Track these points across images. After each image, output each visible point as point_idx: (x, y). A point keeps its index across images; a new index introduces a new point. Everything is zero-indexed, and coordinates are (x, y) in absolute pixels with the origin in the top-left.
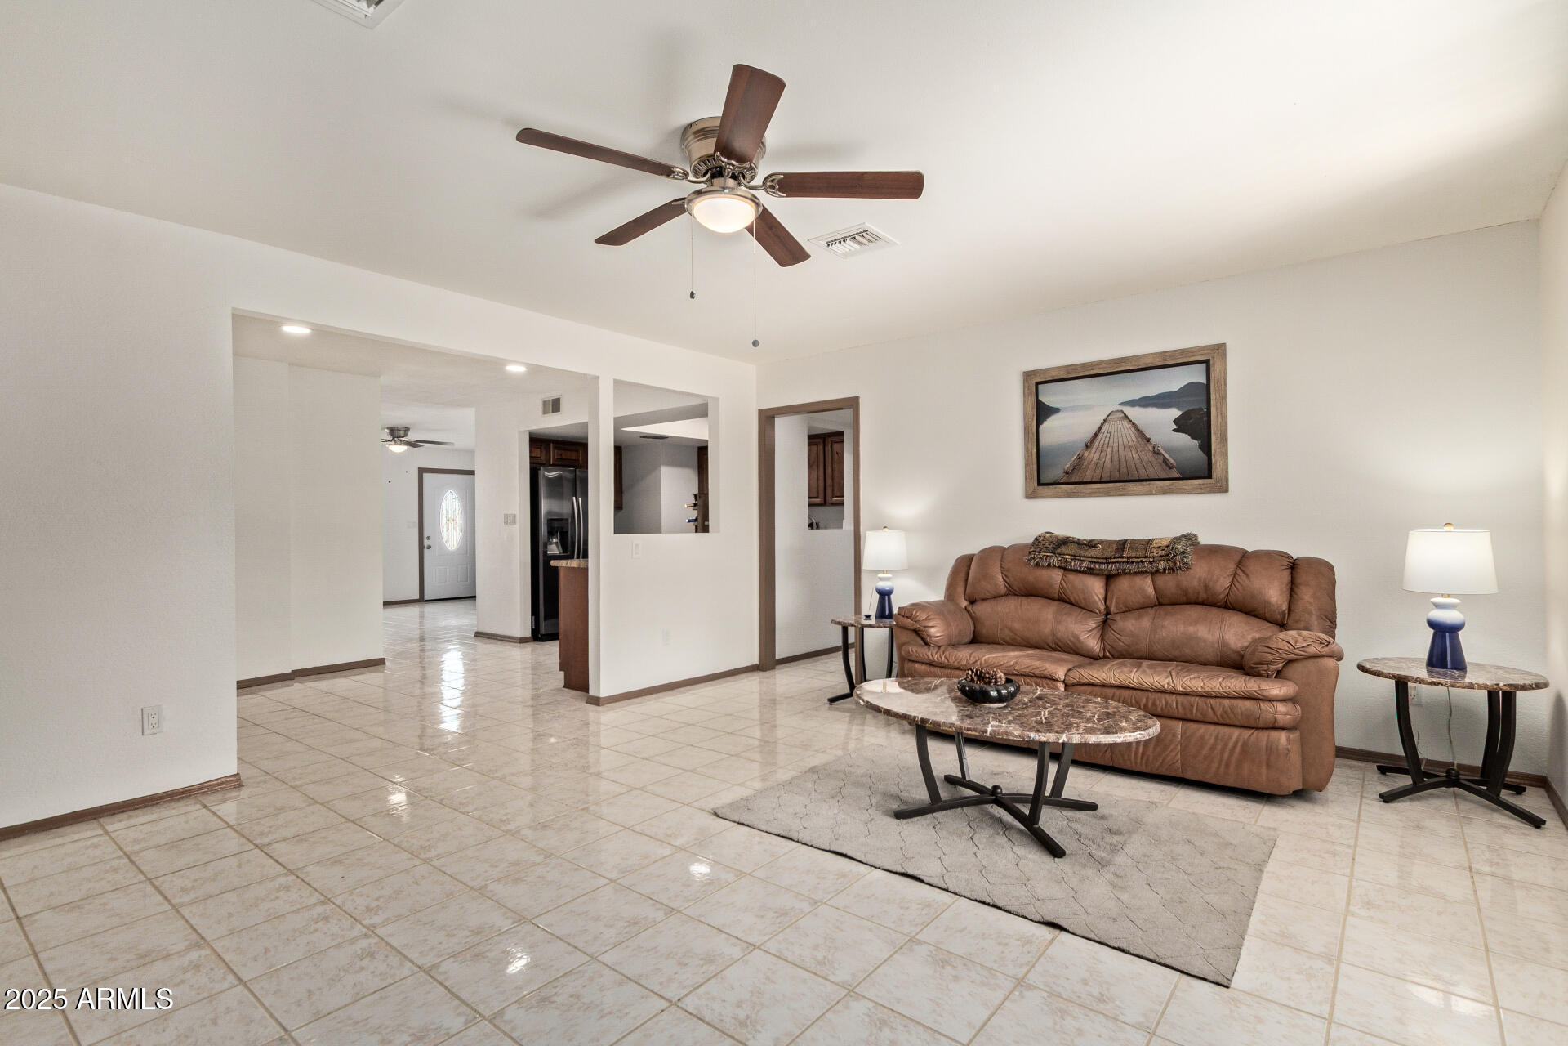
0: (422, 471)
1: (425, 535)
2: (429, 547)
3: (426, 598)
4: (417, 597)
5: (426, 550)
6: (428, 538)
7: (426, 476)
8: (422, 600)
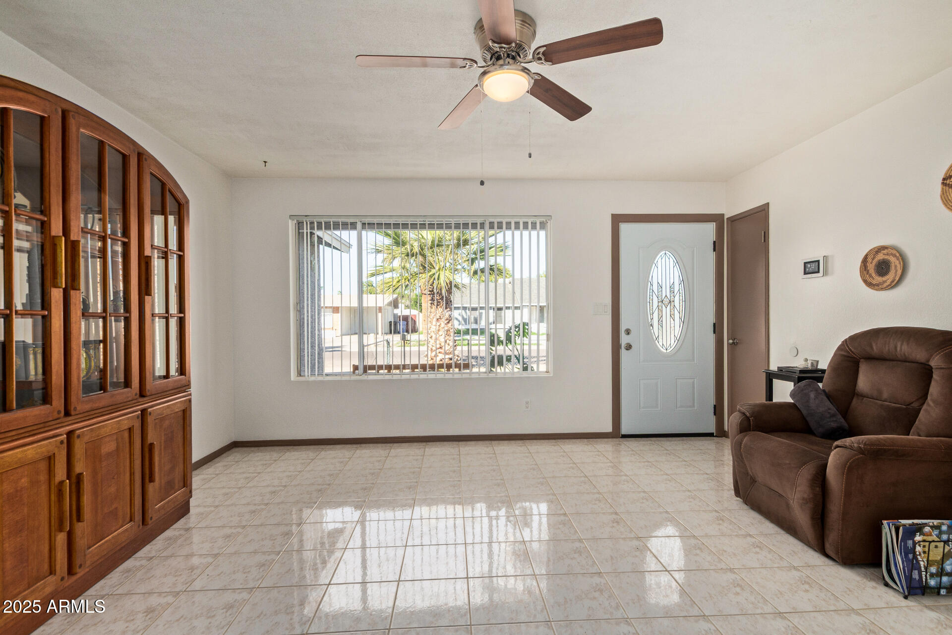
0: (617, 220)
1: (623, 327)
2: (629, 347)
3: (624, 430)
4: (609, 429)
5: (623, 352)
6: (628, 332)
7: (624, 227)
8: (616, 434)
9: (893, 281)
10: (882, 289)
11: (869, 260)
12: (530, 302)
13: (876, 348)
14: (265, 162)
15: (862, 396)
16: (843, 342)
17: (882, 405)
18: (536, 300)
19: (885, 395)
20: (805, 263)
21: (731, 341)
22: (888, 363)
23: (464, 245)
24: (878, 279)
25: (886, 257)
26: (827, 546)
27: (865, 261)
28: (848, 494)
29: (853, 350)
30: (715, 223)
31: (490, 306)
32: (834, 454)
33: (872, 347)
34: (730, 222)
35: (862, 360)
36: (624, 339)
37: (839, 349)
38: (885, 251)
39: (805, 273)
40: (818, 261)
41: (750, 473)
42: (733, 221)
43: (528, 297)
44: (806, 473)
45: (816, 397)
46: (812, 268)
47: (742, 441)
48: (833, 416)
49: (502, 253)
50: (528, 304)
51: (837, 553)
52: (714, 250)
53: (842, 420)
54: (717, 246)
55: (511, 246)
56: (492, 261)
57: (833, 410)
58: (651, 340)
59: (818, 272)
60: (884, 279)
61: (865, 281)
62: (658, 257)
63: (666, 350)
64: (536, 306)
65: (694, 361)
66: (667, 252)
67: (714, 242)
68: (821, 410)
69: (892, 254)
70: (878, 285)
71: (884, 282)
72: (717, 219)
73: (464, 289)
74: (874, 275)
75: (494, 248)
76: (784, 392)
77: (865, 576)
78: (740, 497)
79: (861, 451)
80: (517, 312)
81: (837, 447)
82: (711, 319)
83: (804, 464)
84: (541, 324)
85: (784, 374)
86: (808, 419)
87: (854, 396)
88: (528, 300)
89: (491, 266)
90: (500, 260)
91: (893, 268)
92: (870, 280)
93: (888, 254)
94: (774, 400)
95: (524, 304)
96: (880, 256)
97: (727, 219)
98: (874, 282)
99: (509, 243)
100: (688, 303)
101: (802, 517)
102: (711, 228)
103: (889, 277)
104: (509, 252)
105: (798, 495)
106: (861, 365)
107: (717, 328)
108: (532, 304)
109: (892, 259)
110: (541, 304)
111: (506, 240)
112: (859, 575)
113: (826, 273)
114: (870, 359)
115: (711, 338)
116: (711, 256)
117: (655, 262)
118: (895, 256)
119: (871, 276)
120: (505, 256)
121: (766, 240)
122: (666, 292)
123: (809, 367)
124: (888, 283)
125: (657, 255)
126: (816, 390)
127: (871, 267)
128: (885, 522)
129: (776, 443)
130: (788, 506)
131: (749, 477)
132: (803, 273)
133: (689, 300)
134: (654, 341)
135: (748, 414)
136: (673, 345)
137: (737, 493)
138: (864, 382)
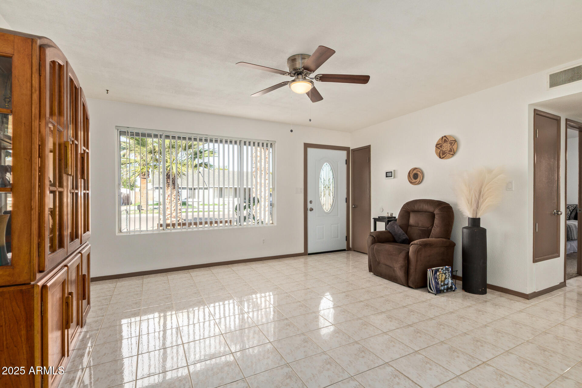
0: (307, 146)
1: (309, 200)
2: (311, 210)
3: (309, 251)
4: (302, 251)
5: (309, 212)
6: (311, 202)
7: (309, 150)
8: (305, 254)
9: (419, 182)
10: (415, 184)
11: (411, 173)
12: (214, 185)
13: (416, 207)
14: (107, 91)
15: (411, 226)
16: (404, 205)
17: (419, 229)
18: (218, 184)
19: (420, 225)
20: (386, 173)
21: (354, 206)
22: (420, 212)
23: (189, 148)
24: (414, 181)
25: (417, 172)
26: (409, 282)
27: (409, 173)
28: (417, 261)
29: (408, 208)
30: (346, 151)
31: (200, 187)
32: (412, 247)
33: (414, 206)
34: (352, 151)
35: (411, 212)
36: (309, 206)
37: (403, 208)
38: (416, 170)
39: (387, 177)
40: (392, 172)
41: (377, 260)
42: (354, 151)
43: (212, 182)
44: (402, 256)
45: (397, 228)
46: (388, 175)
47: (374, 247)
48: (404, 234)
49: (212, 155)
50: (213, 186)
51: (413, 284)
52: (346, 164)
53: (407, 236)
54: (347, 162)
55: (217, 151)
56: (206, 160)
57: (403, 232)
58: (321, 206)
59: (392, 176)
60: (416, 180)
61: (409, 181)
62: (323, 166)
63: (327, 211)
64: (217, 187)
65: (338, 216)
66: (327, 163)
67: (346, 160)
68: (400, 232)
69: (419, 171)
70: (414, 183)
71: (416, 182)
72: (347, 149)
73: (184, 176)
74: (412, 179)
75: (207, 151)
76: (381, 227)
77: (422, 291)
78: (372, 272)
79: (420, 245)
80: (206, 191)
81: (412, 244)
82: (345, 196)
83: (401, 252)
84: (220, 199)
85: (380, 219)
86: (395, 236)
87: (408, 227)
88: (213, 184)
89: (205, 163)
90: (211, 159)
91: (419, 176)
92: (411, 181)
93: (417, 171)
94: (377, 231)
95: (210, 186)
96: (415, 172)
97: (351, 150)
98: (413, 182)
99: (217, 150)
100: (336, 188)
101: (400, 274)
102: (344, 153)
103: (418, 180)
104: (216, 155)
105: (399, 265)
106: (410, 213)
107: (347, 200)
108: (215, 187)
109: (419, 173)
110: (220, 186)
111: (215, 148)
112: (420, 291)
113: (394, 177)
114: (414, 211)
115: (345, 204)
116: (345, 166)
117: (322, 168)
118: (420, 172)
119: (411, 179)
120: (214, 157)
121: (370, 161)
122: (327, 182)
123: (389, 215)
124: (417, 182)
125: (323, 165)
126: (397, 225)
127: (412, 176)
128: (428, 270)
129: (388, 247)
130: (394, 270)
131: (377, 262)
132: (385, 177)
133: (336, 187)
134: (322, 206)
135: (375, 236)
136: (330, 208)
137: (370, 270)
138: (412, 221)
